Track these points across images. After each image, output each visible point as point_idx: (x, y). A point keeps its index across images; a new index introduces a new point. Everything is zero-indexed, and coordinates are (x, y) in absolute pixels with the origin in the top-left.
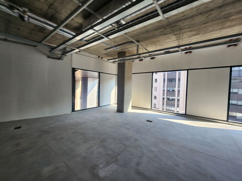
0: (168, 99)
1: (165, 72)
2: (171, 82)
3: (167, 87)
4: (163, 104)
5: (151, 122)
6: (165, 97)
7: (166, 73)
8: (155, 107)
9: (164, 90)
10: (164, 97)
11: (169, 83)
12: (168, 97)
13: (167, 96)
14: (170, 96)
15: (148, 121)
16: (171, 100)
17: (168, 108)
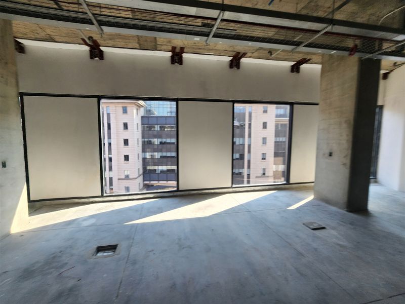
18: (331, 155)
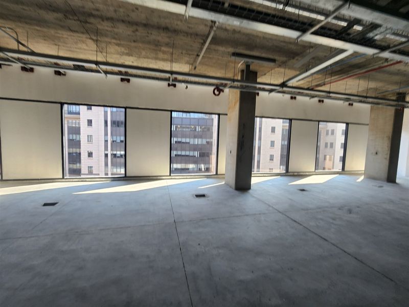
0: (115, 156)
1: (106, 108)
2: (118, 126)
3: (112, 135)
4: (106, 165)
5: (53, 204)
6: (109, 152)
7: (109, 109)
8: (90, 173)
9: (106, 141)
10: (106, 152)
11: (114, 128)
12: (115, 152)
13: (112, 150)
14: (116, 151)
15: (45, 205)
16: (119, 157)
17: (115, 170)
18: (376, 153)
